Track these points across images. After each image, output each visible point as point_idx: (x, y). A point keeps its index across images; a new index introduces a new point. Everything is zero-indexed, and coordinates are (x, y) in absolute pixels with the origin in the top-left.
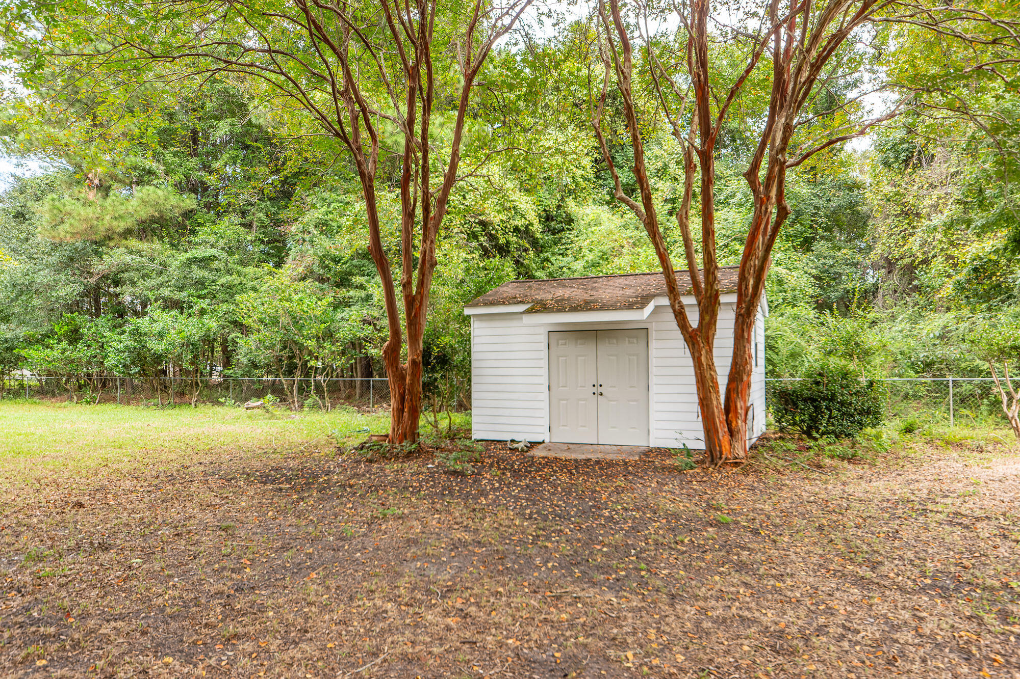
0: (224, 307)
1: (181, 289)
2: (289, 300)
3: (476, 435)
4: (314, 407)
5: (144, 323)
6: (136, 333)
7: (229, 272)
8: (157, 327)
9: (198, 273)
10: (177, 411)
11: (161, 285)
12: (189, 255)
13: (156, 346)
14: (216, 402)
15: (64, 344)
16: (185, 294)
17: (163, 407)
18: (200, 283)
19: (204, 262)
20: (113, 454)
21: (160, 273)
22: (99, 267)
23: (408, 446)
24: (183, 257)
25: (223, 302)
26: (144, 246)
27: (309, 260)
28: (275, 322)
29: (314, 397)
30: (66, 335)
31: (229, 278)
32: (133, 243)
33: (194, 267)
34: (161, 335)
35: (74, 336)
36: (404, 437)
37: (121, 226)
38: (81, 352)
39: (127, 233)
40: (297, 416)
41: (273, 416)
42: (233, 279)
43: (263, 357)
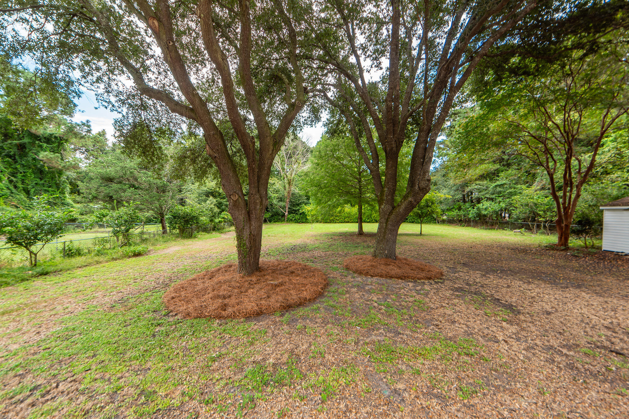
0: (508, 200)
1: (493, 194)
2: (533, 198)
3: (603, 249)
4: (543, 233)
5: (480, 205)
6: (478, 209)
7: (511, 188)
8: (484, 207)
9: (499, 189)
10: (490, 231)
11: (486, 193)
12: (496, 184)
13: (484, 212)
14: (503, 229)
15: (457, 210)
16: (494, 196)
17: (486, 229)
18: (500, 192)
19: (501, 186)
20: (475, 240)
21: (486, 190)
22: (467, 189)
23: (563, 248)
24: (494, 185)
25: (508, 198)
26: (481, 183)
27: (544, 182)
28: (527, 205)
29: (542, 230)
30: (457, 209)
31: (510, 190)
32: (478, 182)
33: (498, 188)
34: (486, 209)
35: (460, 209)
36: (562, 245)
37: (474, 178)
38: (462, 213)
39: (476, 180)
40: (533, 236)
41: (524, 235)
42: (512, 190)
43: (522, 216)
